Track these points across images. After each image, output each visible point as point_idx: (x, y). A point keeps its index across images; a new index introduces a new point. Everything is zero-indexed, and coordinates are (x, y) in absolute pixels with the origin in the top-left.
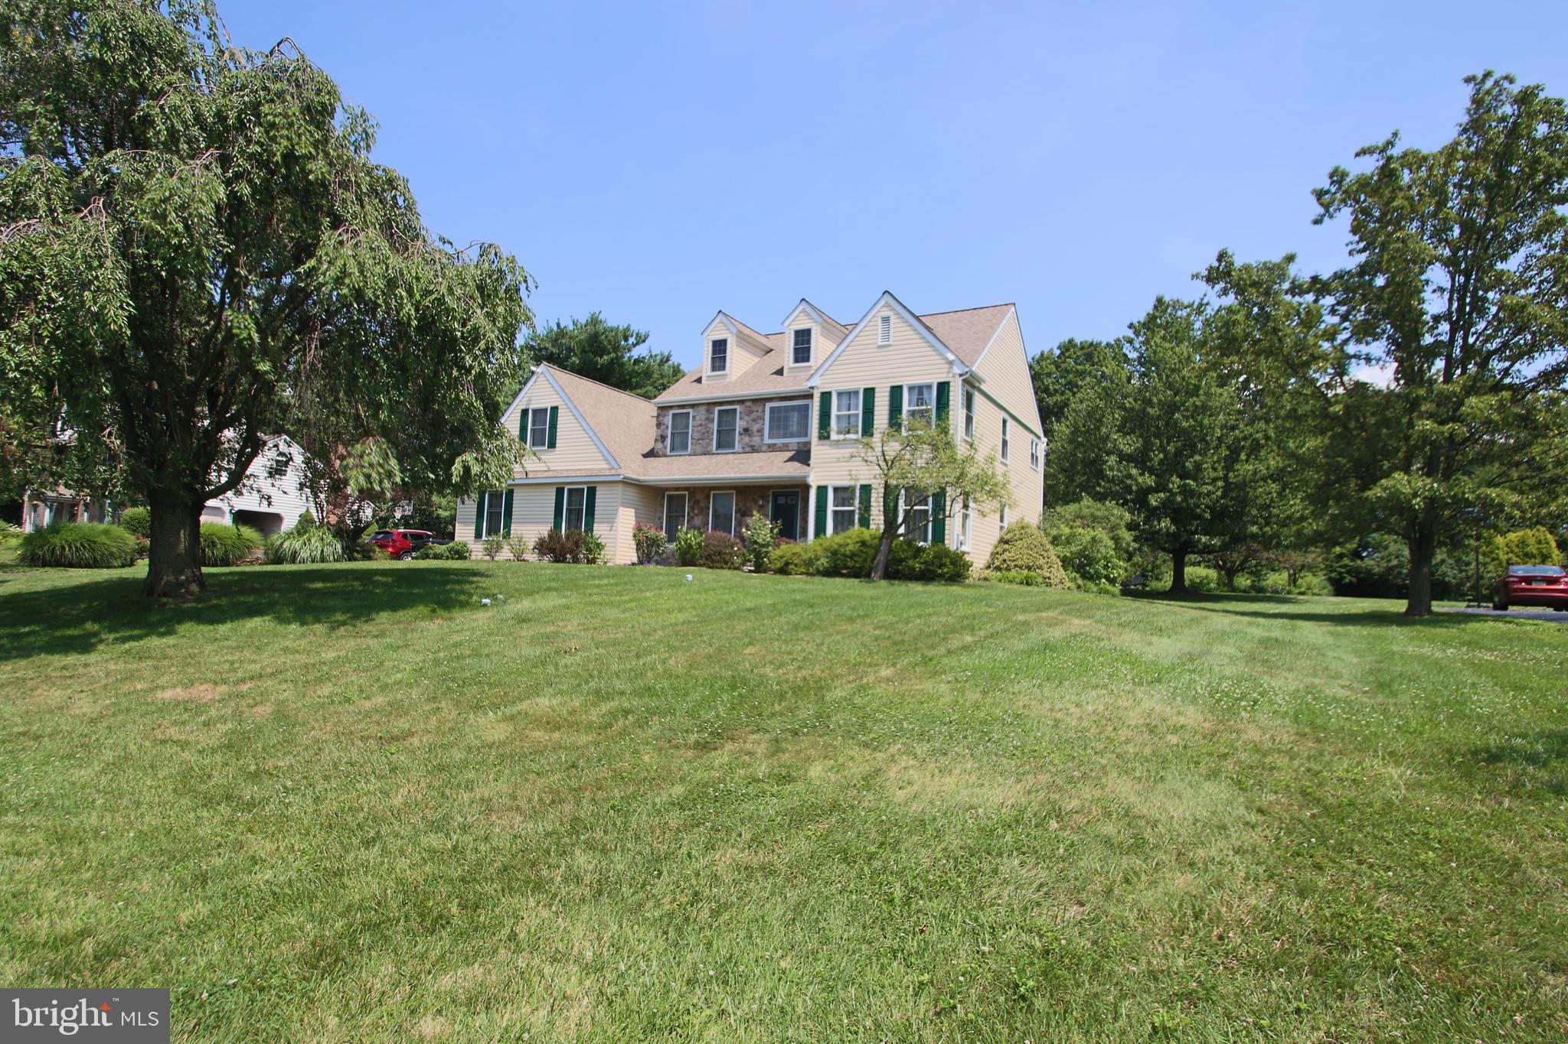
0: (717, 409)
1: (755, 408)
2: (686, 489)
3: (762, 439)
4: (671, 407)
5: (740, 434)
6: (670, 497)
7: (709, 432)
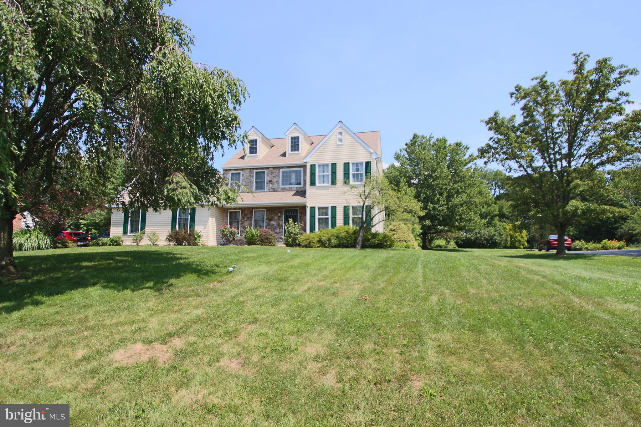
0: (255, 171)
1: (274, 171)
2: (240, 208)
3: (279, 186)
4: (230, 170)
5: (267, 183)
6: (231, 212)
7: (251, 182)
